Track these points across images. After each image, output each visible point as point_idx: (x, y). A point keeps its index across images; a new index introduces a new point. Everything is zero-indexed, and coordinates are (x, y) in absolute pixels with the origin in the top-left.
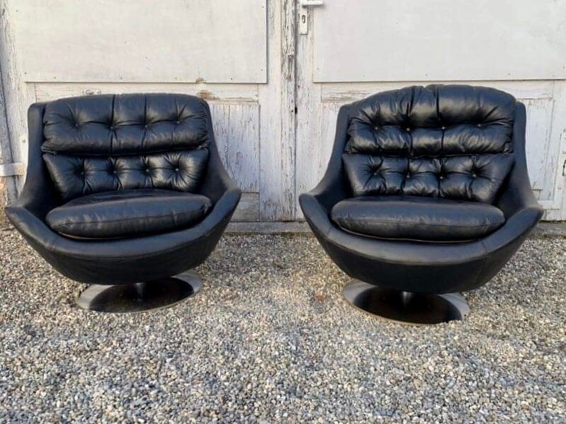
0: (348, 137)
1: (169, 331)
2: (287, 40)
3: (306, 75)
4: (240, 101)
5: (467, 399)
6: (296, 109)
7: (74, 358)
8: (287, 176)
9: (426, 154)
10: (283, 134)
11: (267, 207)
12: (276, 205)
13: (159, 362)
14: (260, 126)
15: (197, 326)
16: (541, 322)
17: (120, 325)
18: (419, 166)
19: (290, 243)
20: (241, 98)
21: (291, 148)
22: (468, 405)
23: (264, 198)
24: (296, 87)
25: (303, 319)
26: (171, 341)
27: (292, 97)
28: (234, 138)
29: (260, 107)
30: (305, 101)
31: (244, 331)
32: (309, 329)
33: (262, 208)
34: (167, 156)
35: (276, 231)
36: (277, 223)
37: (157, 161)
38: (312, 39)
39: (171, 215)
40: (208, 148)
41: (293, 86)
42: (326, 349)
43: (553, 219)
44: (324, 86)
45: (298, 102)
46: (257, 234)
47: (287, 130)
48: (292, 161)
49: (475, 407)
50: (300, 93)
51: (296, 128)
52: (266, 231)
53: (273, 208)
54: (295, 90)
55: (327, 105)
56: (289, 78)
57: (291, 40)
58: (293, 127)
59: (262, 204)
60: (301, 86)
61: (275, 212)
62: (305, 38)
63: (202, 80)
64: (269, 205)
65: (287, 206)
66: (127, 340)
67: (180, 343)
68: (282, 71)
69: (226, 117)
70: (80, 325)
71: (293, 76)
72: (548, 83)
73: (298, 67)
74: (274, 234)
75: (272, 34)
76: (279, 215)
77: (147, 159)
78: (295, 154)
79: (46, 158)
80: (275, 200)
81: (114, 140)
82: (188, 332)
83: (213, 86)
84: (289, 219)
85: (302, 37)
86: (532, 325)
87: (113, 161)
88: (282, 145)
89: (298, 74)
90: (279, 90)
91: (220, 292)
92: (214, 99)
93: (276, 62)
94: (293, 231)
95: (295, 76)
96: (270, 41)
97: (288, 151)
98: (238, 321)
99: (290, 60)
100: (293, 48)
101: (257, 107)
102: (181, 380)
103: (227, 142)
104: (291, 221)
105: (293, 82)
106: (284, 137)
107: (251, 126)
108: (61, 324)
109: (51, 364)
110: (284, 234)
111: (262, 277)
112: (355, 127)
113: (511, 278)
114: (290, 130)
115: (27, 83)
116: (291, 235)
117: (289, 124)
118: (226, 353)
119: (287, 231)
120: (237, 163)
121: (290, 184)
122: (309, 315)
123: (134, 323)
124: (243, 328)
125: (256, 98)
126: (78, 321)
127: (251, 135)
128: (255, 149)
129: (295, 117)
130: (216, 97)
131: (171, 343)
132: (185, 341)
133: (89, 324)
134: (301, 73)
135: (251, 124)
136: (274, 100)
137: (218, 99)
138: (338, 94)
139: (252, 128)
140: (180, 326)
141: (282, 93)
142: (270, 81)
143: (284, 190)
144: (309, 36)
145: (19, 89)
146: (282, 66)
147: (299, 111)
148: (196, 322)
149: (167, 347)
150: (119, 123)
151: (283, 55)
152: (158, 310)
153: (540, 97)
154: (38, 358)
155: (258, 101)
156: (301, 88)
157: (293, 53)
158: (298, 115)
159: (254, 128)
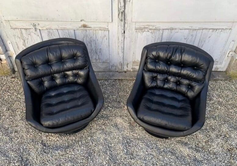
0: (145, 63)
2: (121, 4)
3: (128, 18)
8: (120, 57)
10: (119, 42)
11: (112, 67)
12: (116, 66)
14: (109, 38)
15: (95, 140)
16: (199, 136)
18: (171, 78)
20: (101, 27)
21: (122, 47)
23: (111, 64)
24: (125, 23)
27: (123, 28)
28: (98, 43)
29: (109, 31)
30: (128, 29)
32: (129, 139)
33: (110, 67)
36: (116, 73)
38: (132, 3)
40: (88, 68)
43: (220, 71)
44: (136, 23)
45: (125, 29)
47: (120, 40)
48: (122, 52)
50: (126, 26)
51: (124, 39)
52: (112, 78)
53: (115, 68)
54: (124, 25)
55: (138, 31)
56: (122, 20)
57: (122, 4)
62: (129, 3)
63: (83, 20)
64: (113, 67)
65: (120, 67)
66: (75, 149)
68: (118, 17)
69: (95, 35)
71: (123, 19)
73: (125, 15)
74: (115, 79)
75: (114, 0)
76: (117, 70)
78: (124, 49)
82: (93, 143)
83: (89, 23)
85: (127, 2)
88: (119, 46)
89: (125, 18)
90: (117, 24)
92: (89, 27)
94: (123, 78)
96: (113, 3)
97: (121, 48)
99: (122, 13)
100: (123, 7)
103: (96, 44)
104: (122, 72)
105: (123, 22)
106: (119, 43)
107: (105, 38)
111: (113, 110)
112: (149, 61)
114: (122, 40)
115: (5, 20)
117: (121, 38)
119: (120, 78)
120: (100, 52)
121: (121, 60)
123: (75, 139)
125: (107, 27)
127: (105, 42)
128: (107, 47)
129: (124, 35)
130: (90, 26)
136: (115, 28)
137: (91, 27)
138: (143, 26)
139: (105, 39)
140: (90, 141)
141: (118, 26)
142: (113, 21)
143: (119, 62)
145: (2, 22)
146: (119, 15)
147: (125, 32)
148: (94, 138)
151: (119, 11)
153: (227, 28)
155: (108, 29)
156: (127, 24)
157: (123, 10)
158: (125, 34)
159: (106, 39)
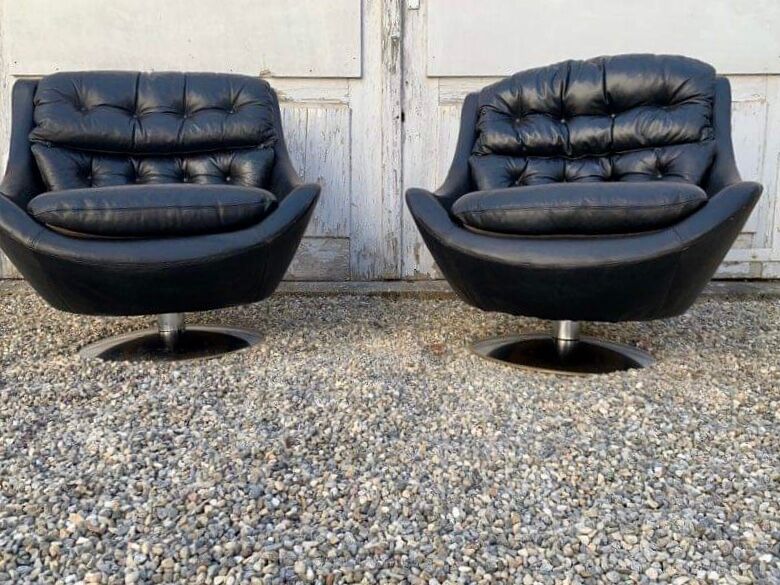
0: (477, 134)
1: (209, 378)
2: (389, 15)
3: (417, 68)
4: (323, 103)
5: (659, 442)
6: (403, 115)
7: (62, 406)
8: (390, 212)
9: (589, 151)
10: (385, 150)
11: (361, 258)
12: (375, 256)
13: (192, 408)
14: (351, 140)
17: (136, 375)
18: (580, 169)
19: (394, 305)
20: (324, 99)
21: (395, 171)
22: (659, 449)
23: (357, 246)
24: (403, 84)
25: (410, 370)
26: (212, 388)
27: (398, 97)
28: (313, 156)
29: (351, 111)
30: (415, 103)
31: (323, 380)
33: (354, 260)
34: (214, 158)
35: (373, 290)
36: (376, 283)
37: (199, 167)
38: (425, 15)
39: (215, 207)
40: (273, 147)
41: (399, 82)
42: (444, 397)
43: (772, 276)
44: (443, 82)
45: (406, 105)
46: (347, 294)
47: (390, 144)
48: (397, 191)
49: (670, 452)
50: (408, 91)
51: (403, 142)
52: (359, 291)
53: (369, 261)
54: (402, 87)
55: (447, 109)
56: (393, 70)
57: (395, 16)
58: (399, 141)
59: (353, 254)
60: (410, 83)
61: (373, 266)
62: (416, 15)
63: (269, 72)
64: (364, 256)
65: (389, 256)
67: (225, 392)
68: (383, 60)
69: (302, 127)
70: (75, 373)
71: (398, 67)
72: (759, 79)
73: (406, 54)
74: (371, 295)
75: (369, 9)
76: (380, 271)
77: (185, 163)
78: (402, 181)
79: (35, 150)
80: (373, 249)
81: (138, 131)
82: (238, 380)
83: (283, 82)
84: (393, 276)
85: (412, 12)
86: (750, 375)
87: (135, 164)
88: (383, 167)
89: (406, 65)
90: (378, 86)
91: (290, 342)
92: (287, 100)
93: (374, 47)
94: (399, 290)
95: (402, 68)
96: (366, 18)
97: (392, 175)
98: (314, 369)
99: (394, 45)
100: (398, 27)
101: (347, 114)
102: (223, 425)
103: (304, 159)
104: (396, 280)
105: (399, 76)
106: (385, 155)
107: (339, 138)
108: (45, 373)
109: (25, 410)
110: (385, 295)
112: (487, 117)
113: (716, 335)
114: (395, 144)
115: (16, 76)
116: (396, 296)
117: (392, 136)
118: (295, 398)
119: (389, 290)
121: (394, 225)
122: (420, 365)
124: (322, 377)
125: (345, 100)
126: (72, 368)
127: (338, 154)
128: (344, 172)
129: (402, 125)
130: (288, 97)
131: (211, 391)
132: (233, 391)
133: (89, 372)
134: (410, 63)
135: (339, 135)
136: (371, 100)
137: (291, 100)
139: (339, 142)
140: (227, 374)
141: (382, 91)
142: (366, 75)
143: (385, 233)
144: (421, 11)
146: (383, 52)
147: (406, 117)
149: (205, 394)
150: (145, 110)
151: (383, 37)
152: (196, 361)
153: (749, 99)
154: (6, 402)
155: (348, 104)
156: (410, 85)
157: (398, 34)
158: (406, 124)
159: (342, 142)
